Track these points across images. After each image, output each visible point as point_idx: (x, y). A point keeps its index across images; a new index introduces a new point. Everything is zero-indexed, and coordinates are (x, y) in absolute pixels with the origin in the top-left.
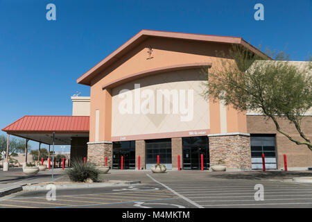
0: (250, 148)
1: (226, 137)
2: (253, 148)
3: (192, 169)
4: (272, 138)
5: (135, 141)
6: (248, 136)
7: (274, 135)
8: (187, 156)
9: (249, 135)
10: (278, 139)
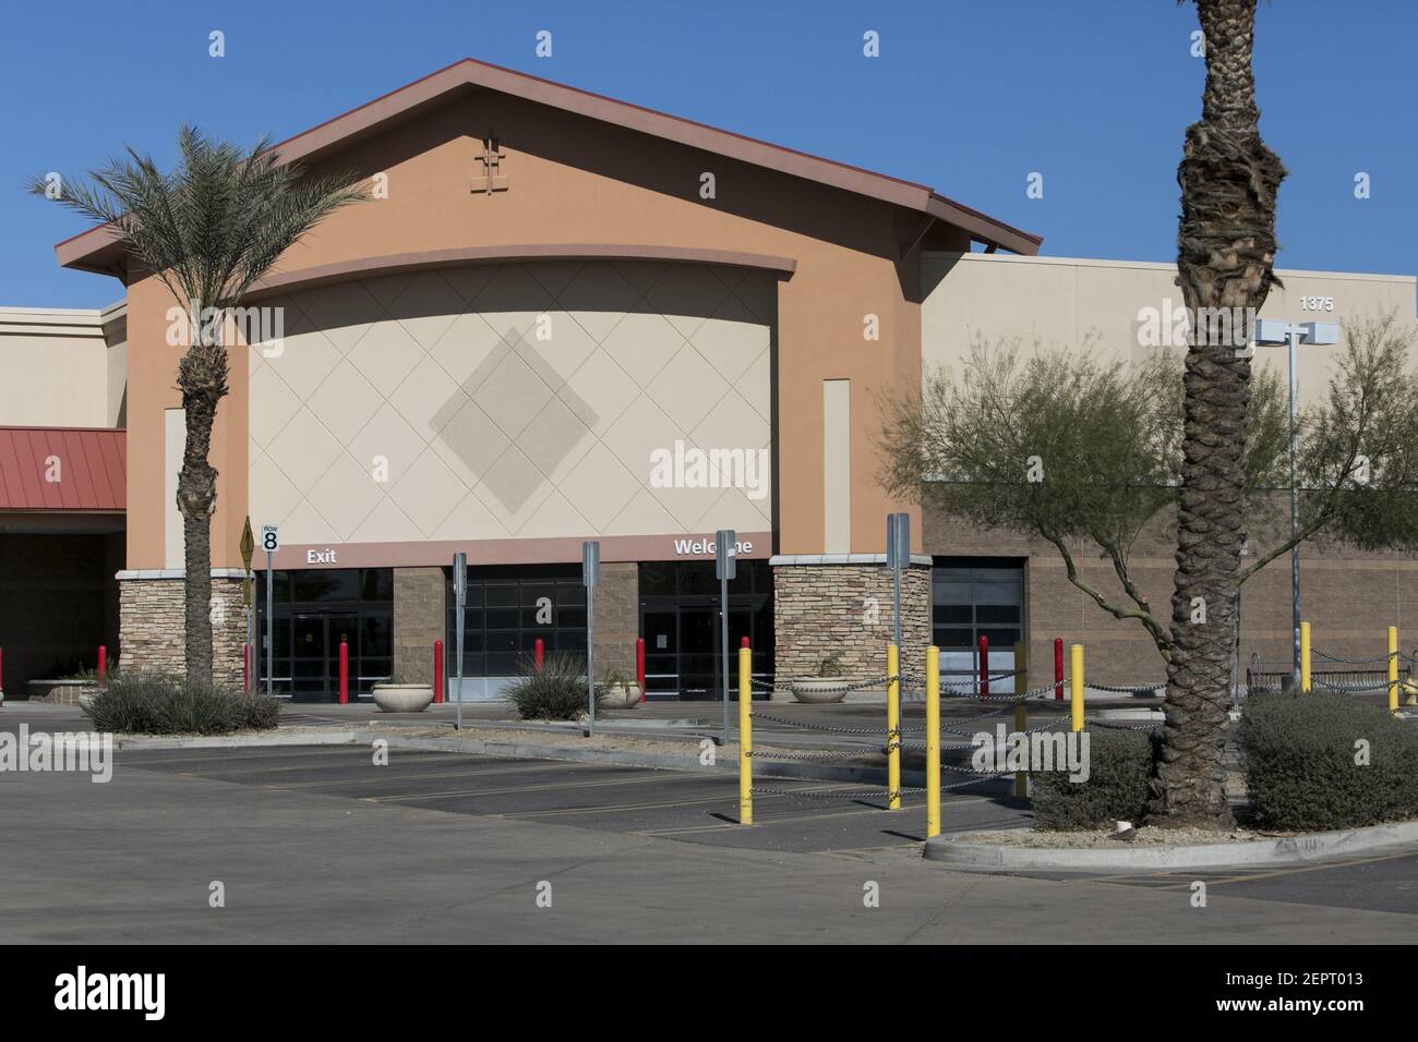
0: (929, 613)
1: (845, 572)
2: (940, 613)
3: (684, 697)
4: (1009, 574)
5: (390, 570)
6: (926, 567)
7: (1019, 563)
8: (662, 641)
9: (928, 560)
10: (1033, 577)
